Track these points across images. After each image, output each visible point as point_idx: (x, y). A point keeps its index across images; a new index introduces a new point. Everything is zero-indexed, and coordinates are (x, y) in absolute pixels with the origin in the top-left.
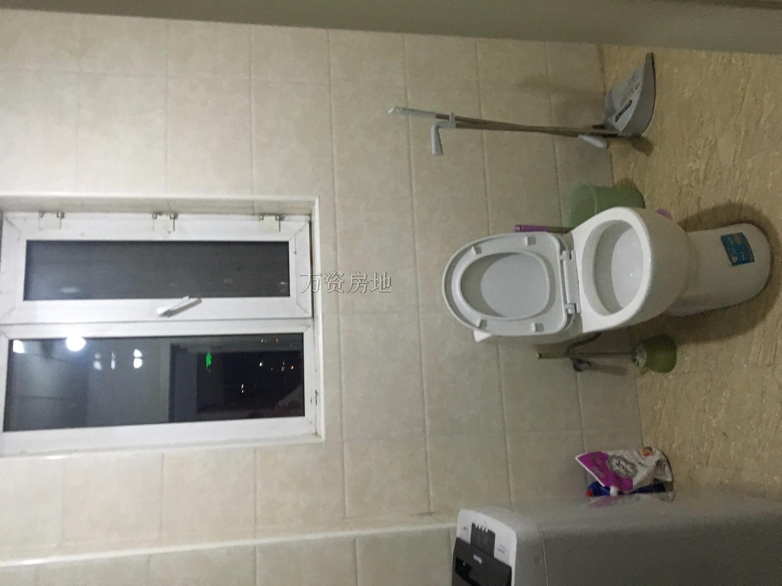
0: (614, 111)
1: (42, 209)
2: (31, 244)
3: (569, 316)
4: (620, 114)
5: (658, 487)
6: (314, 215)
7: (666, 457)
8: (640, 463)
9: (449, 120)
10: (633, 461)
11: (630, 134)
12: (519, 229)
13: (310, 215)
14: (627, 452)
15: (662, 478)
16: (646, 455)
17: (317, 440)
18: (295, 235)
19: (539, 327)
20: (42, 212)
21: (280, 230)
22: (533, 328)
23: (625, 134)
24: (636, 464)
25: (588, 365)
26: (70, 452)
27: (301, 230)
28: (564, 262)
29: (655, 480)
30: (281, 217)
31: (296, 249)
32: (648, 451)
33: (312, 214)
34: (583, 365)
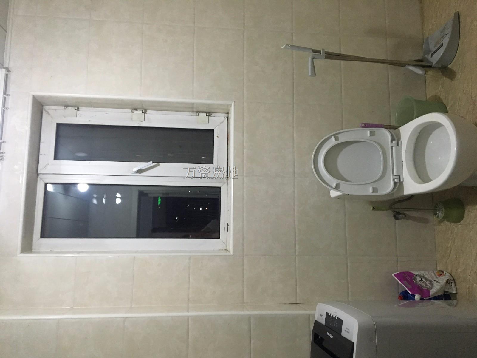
0: (430, 51)
1: (66, 104)
2: (59, 125)
3: (395, 183)
4: (435, 52)
5: (446, 296)
6: (231, 113)
7: (453, 277)
8: (435, 280)
9: (321, 53)
10: (430, 279)
11: (440, 66)
12: (363, 125)
13: (228, 113)
14: (427, 273)
15: (450, 291)
16: (440, 275)
17: (228, 254)
18: (218, 126)
19: (374, 190)
20: (66, 106)
21: (209, 123)
22: (371, 191)
23: (437, 66)
24: (433, 281)
25: (403, 216)
26: (79, 252)
27: (222, 123)
28: (394, 148)
29: (445, 292)
30: (209, 114)
31: (218, 135)
32: (441, 273)
33: (229, 112)
34: (400, 215)
